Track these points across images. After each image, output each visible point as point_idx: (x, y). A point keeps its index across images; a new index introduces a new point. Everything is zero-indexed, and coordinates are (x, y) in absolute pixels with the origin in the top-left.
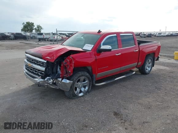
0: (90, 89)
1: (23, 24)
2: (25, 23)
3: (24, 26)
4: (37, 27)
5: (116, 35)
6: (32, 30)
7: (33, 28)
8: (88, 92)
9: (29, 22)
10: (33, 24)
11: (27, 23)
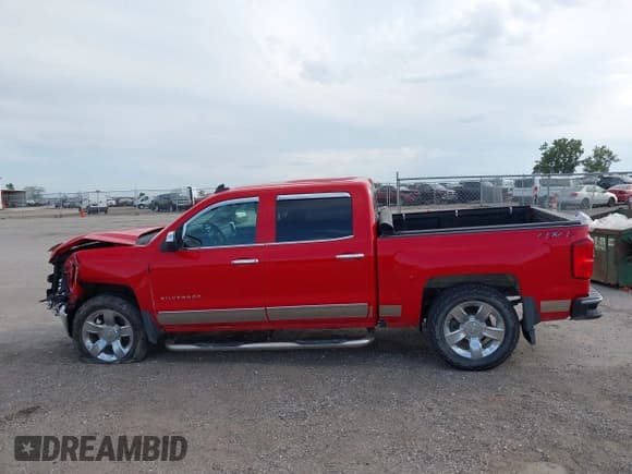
0: (138, 350)
1: (541, 149)
2: (551, 145)
3: (545, 154)
4: (592, 154)
5: (256, 199)
6: (573, 166)
7: (577, 158)
9: (565, 140)
10: (579, 143)
11: (555, 143)
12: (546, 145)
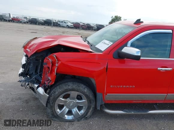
0: (89, 114)
2: (114, 17)
8: (84, 117)
9: (118, 16)
12: (113, 17)
